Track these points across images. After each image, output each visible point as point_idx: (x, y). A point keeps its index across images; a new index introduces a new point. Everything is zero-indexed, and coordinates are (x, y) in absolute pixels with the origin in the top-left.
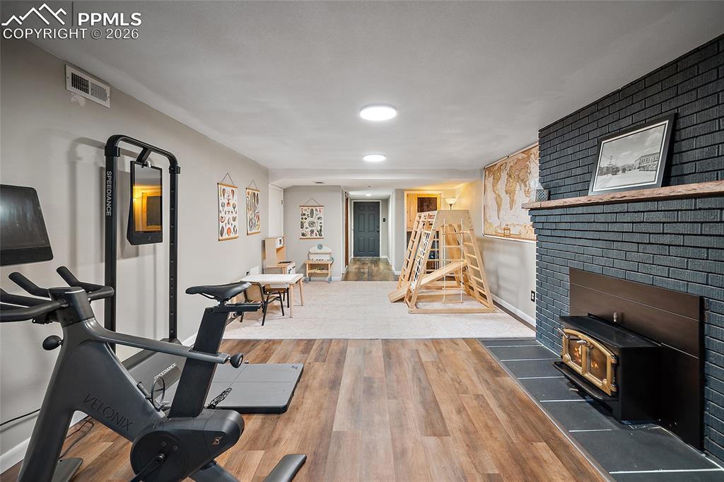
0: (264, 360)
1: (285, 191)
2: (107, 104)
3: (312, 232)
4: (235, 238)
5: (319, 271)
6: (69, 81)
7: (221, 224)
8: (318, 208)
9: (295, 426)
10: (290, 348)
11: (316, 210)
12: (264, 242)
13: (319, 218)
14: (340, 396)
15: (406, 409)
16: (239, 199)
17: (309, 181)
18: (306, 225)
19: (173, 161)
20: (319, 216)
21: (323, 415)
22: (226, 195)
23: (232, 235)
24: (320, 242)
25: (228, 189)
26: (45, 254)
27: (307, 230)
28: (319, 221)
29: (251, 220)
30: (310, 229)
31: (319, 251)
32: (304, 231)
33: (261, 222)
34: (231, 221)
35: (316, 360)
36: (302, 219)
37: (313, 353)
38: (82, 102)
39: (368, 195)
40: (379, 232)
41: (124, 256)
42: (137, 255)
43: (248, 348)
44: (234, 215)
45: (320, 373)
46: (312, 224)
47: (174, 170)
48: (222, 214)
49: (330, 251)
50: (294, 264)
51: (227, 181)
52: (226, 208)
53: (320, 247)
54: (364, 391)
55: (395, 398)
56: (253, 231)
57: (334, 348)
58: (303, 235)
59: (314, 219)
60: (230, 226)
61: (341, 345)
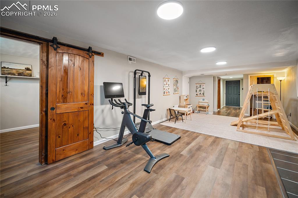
0: (171, 132)
1: (190, 78)
2: (135, 62)
3: (200, 94)
4: (169, 95)
5: (202, 109)
6: (128, 59)
7: (164, 90)
8: (203, 84)
9: (171, 149)
10: (180, 131)
11: (202, 85)
12: (180, 97)
13: (203, 88)
14: (188, 147)
15: (209, 157)
16: (171, 82)
17: (198, 74)
18: (198, 91)
19: (149, 74)
20: (203, 87)
21: (180, 149)
22: (166, 81)
23: (168, 94)
24: (203, 98)
25: (167, 80)
26: (123, 96)
27: (198, 93)
28: (203, 89)
29: (175, 89)
30: (199, 92)
31: (203, 101)
32: (197, 93)
33: (179, 90)
34: (168, 89)
35: (186, 136)
36: (196, 88)
37: (187, 134)
38: (131, 63)
39: (231, 77)
40: (239, 95)
41: (138, 98)
42: (141, 98)
43: (168, 128)
44: (169, 87)
45: (185, 140)
46: (200, 90)
47: (149, 76)
48: (165, 87)
49: (208, 101)
50: (192, 105)
51: (167, 77)
52: (166, 85)
53: (204, 100)
54: (197, 149)
55: (207, 153)
56: (176, 93)
57: (195, 135)
58: (197, 95)
59: (201, 89)
60: (167, 91)
61: (198, 134)
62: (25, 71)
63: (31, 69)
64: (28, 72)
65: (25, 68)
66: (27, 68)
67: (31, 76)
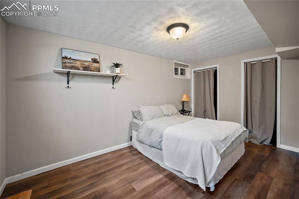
62: (91, 63)
63: (98, 60)
64: (95, 65)
65: (92, 59)
66: (94, 59)
67: (99, 71)
